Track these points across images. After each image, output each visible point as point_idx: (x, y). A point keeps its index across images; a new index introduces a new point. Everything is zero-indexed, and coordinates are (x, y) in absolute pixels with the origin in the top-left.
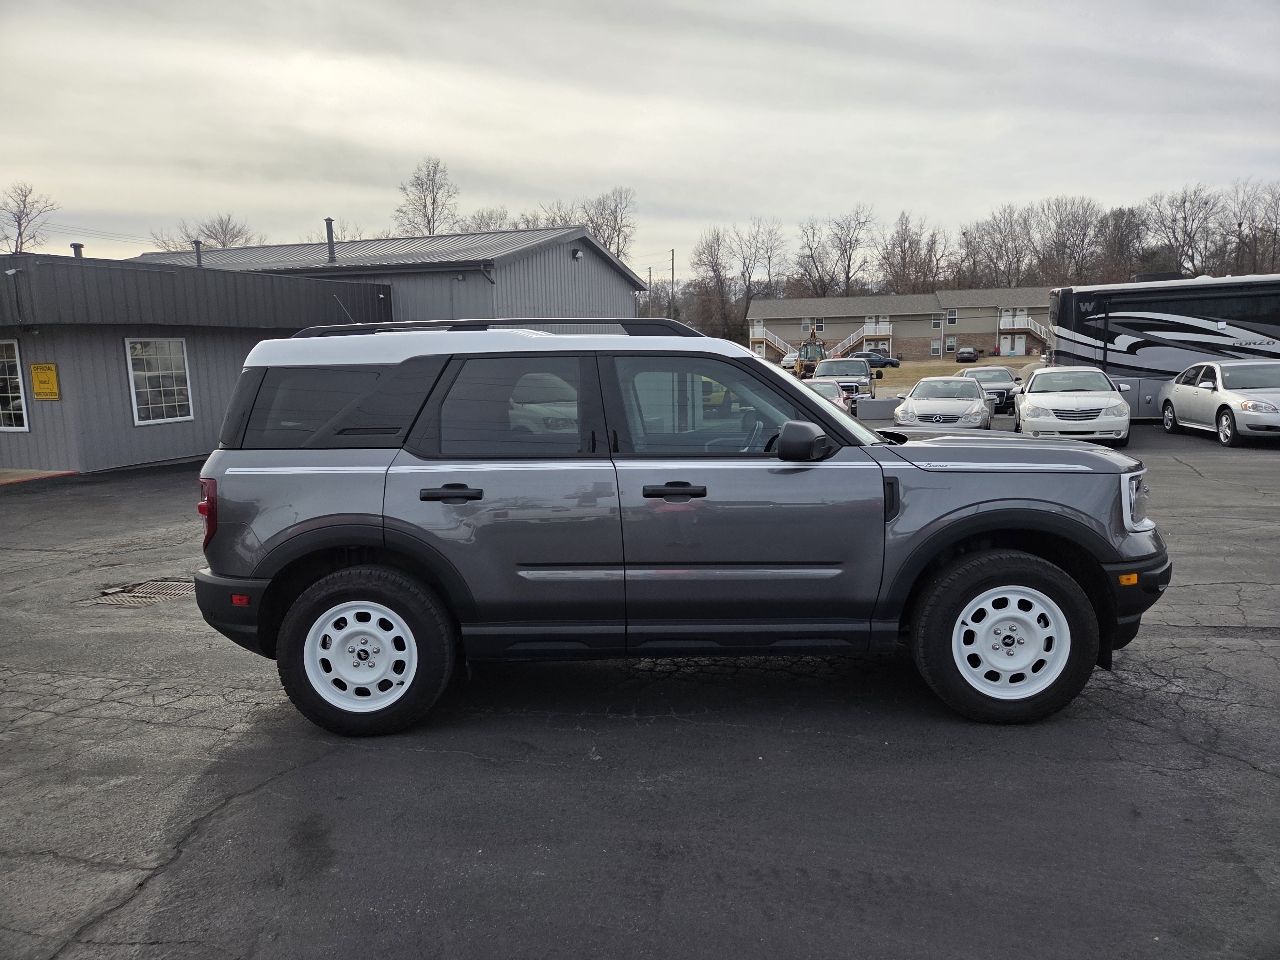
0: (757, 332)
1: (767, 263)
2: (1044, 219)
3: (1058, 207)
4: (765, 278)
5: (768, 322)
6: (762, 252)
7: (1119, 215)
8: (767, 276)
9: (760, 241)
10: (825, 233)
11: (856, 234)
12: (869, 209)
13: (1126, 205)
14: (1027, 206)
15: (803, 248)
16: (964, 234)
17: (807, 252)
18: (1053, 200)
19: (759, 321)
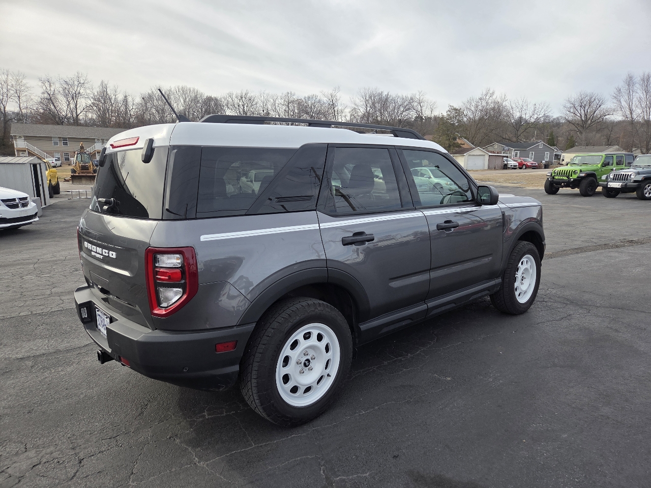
0: (19, 144)
1: (17, 100)
2: (177, 96)
3: (183, 91)
4: (17, 110)
5: (27, 138)
6: (12, 92)
7: (209, 99)
8: (18, 109)
9: (9, 84)
10: (57, 87)
11: (79, 89)
12: (85, 76)
13: (213, 95)
14: (169, 88)
15: (43, 93)
16: (143, 98)
17: (46, 95)
18: (180, 87)
19: (20, 137)
